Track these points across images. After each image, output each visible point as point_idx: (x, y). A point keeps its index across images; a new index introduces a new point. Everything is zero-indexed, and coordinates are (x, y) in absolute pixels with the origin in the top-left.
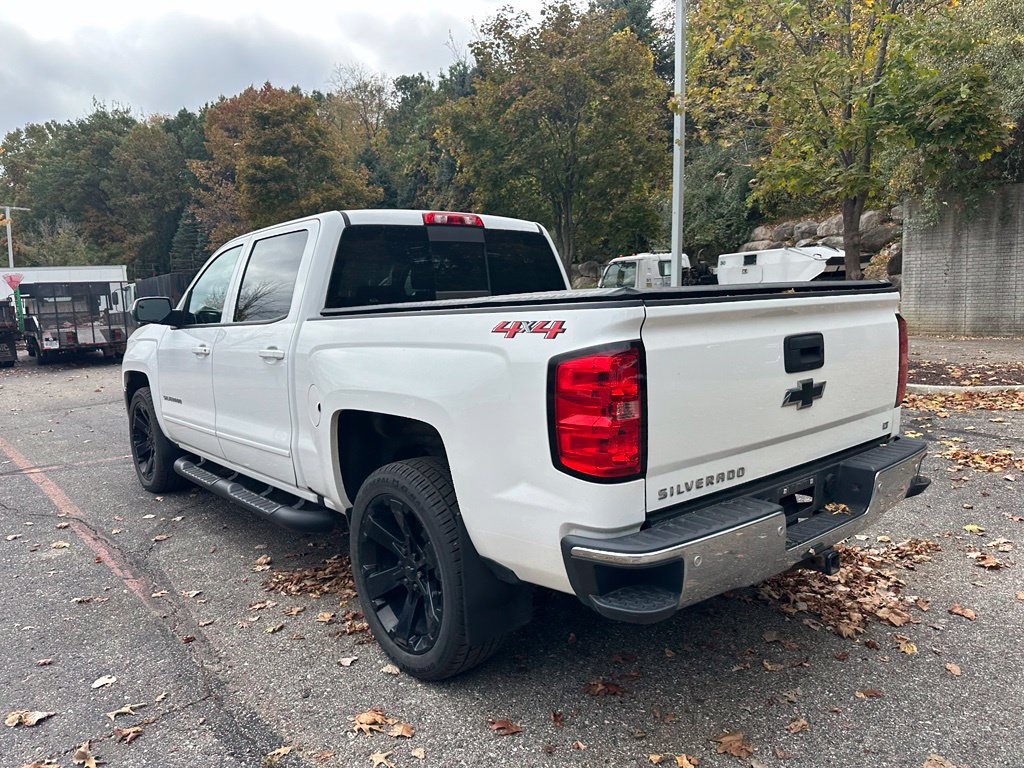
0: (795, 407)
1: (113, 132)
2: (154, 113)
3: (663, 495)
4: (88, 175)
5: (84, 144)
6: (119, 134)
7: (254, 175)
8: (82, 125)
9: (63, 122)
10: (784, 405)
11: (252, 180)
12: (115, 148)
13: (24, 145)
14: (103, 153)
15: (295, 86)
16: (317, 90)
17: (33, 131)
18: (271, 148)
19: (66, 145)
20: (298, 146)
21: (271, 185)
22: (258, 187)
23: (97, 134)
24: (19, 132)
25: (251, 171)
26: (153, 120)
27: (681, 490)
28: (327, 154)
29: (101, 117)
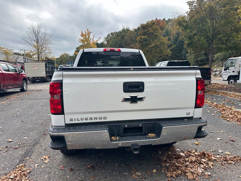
0: (129, 102)
1: (125, 33)
2: (134, 28)
3: (71, 120)
4: (119, 42)
5: (120, 36)
6: (126, 33)
7: (140, 40)
8: (120, 32)
9: (117, 31)
10: (122, 101)
11: (140, 42)
12: (125, 36)
13: (110, 37)
14: (123, 37)
15: (164, 18)
16: (169, 18)
17: (112, 34)
18: (144, 34)
19: (116, 36)
20: (151, 33)
21: (144, 43)
22: (140, 43)
23: (122, 33)
24: (109, 34)
25: (139, 40)
26: (134, 29)
27: (79, 119)
28: (157, 34)
29: (124, 30)
